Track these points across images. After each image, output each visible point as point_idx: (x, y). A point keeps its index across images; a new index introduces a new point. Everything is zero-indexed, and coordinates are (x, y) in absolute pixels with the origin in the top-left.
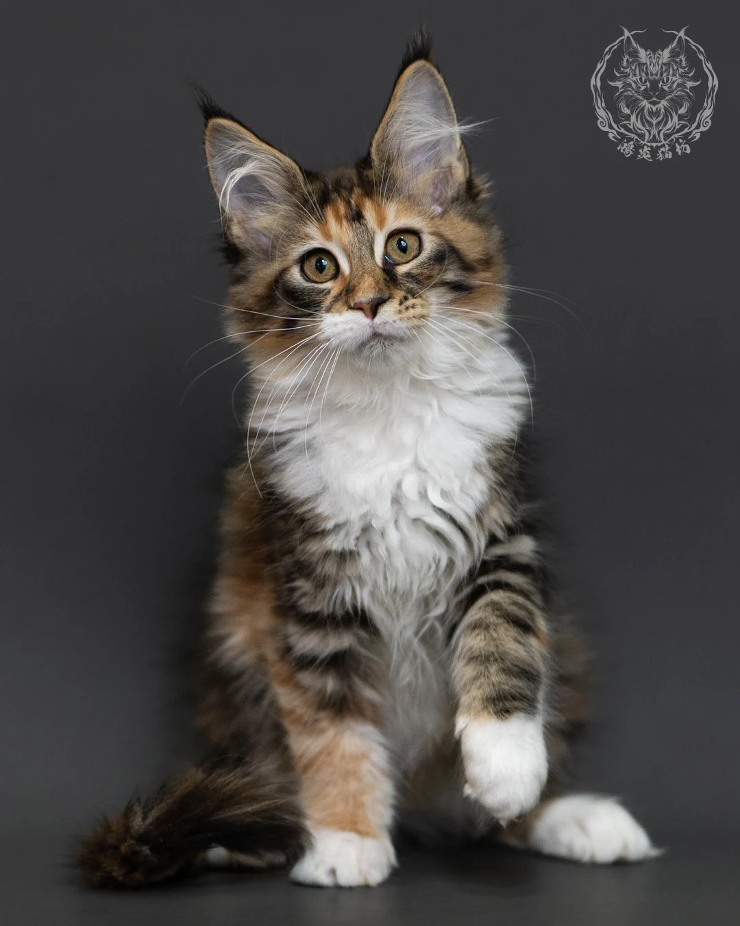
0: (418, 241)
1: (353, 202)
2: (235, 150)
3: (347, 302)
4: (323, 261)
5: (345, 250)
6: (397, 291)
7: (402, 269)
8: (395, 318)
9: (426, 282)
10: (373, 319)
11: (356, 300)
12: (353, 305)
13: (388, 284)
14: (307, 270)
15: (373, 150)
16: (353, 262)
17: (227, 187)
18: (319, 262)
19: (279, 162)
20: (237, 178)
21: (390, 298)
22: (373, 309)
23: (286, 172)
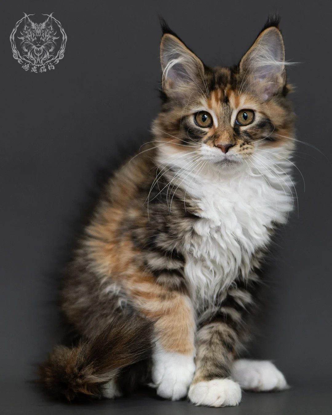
0: (253, 115)
1: (225, 92)
2: (174, 51)
3: (214, 142)
4: (205, 116)
5: (217, 116)
6: (239, 140)
7: (243, 128)
8: (237, 153)
9: (254, 137)
10: (225, 153)
11: (219, 144)
12: (216, 145)
13: (235, 137)
14: (197, 119)
15: (241, 64)
16: (220, 123)
17: (168, 68)
18: (204, 116)
19: (194, 60)
20: (173, 64)
21: (235, 145)
22: (226, 149)
23: (197, 66)
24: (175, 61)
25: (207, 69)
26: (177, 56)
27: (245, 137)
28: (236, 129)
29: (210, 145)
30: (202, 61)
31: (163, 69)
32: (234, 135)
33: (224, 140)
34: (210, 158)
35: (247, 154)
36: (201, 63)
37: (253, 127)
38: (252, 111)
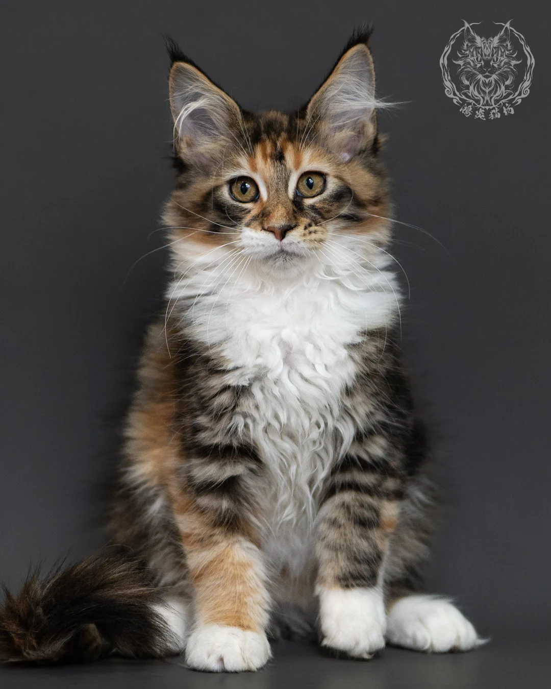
0: (323, 181)
1: (278, 144)
2: (192, 88)
3: (262, 223)
4: (247, 184)
5: (266, 182)
6: (302, 219)
7: (308, 202)
8: (299, 240)
9: (326, 215)
10: (281, 240)
11: (271, 225)
12: (266, 228)
13: (295, 215)
14: (234, 190)
15: (310, 106)
16: (271, 193)
17: (182, 115)
18: (244, 185)
19: (224, 101)
20: (190, 110)
21: (296, 226)
22: (282, 233)
23: (229, 110)
24: (194, 106)
25: (246, 115)
26: (196, 97)
27: (313, 214)
28: (297, 204)
29: (255, 228)
30: (236, 102)
31: (174, 118)
32: (294, 210)
33: (278, 219)
34: (257, 250)
35: (315, 240)
36: (236, 106)
37: (325, 200)
38: (322, 175)
